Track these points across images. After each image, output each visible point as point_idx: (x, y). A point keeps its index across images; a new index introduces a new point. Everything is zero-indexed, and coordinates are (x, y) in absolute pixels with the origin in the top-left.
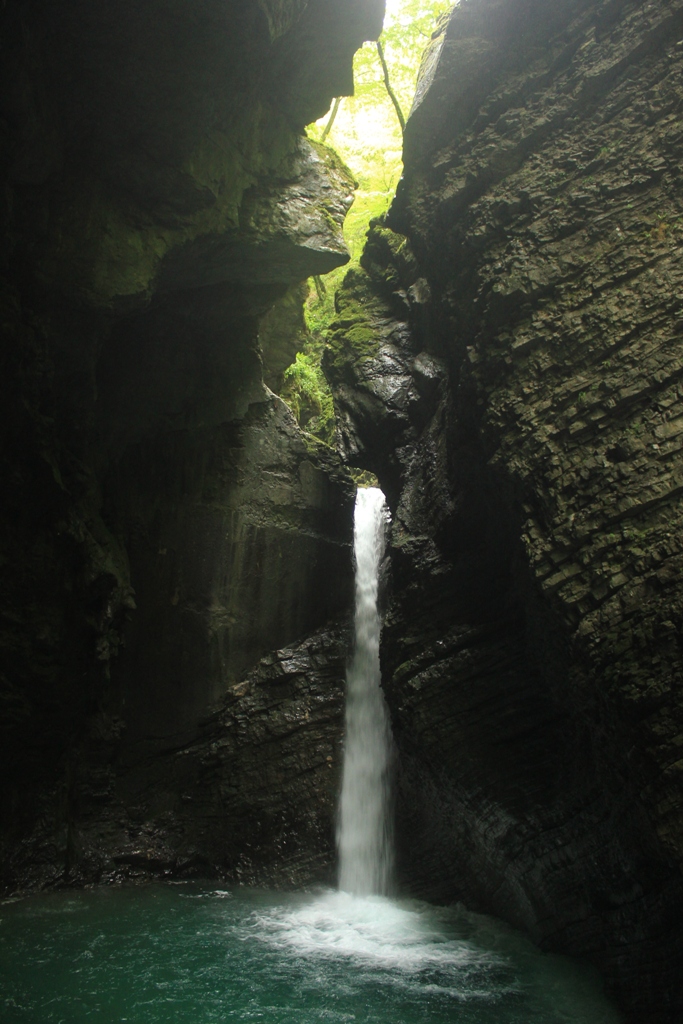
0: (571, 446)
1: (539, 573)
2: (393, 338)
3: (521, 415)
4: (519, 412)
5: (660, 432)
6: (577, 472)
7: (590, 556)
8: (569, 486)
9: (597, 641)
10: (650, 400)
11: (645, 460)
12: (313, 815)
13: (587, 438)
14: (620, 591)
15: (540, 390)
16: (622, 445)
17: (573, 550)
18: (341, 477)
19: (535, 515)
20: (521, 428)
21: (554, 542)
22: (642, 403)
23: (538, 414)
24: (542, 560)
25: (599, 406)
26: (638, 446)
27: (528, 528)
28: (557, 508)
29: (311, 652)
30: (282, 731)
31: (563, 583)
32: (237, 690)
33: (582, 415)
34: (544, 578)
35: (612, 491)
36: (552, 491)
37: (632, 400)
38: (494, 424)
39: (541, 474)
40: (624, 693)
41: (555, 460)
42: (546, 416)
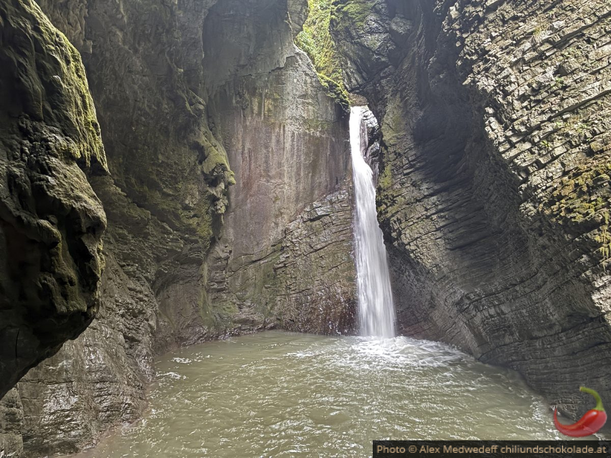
0: (525, 68)
1: (501, 149)
2: (376, 9)
3: (490, 51)
4: (487, 49)
5: (592, 55)
6: (529, 85)
7: (539, 137)
8: (523, 95)
9: (544, 188)
10: (583, 35)
11: (582, 74)
12: (339, 291)
13: (537, 63)
14: (560, 157)
15: (503, 33)
16: (565, 66)
17: (526, 134)
18: (342, 101)
19: (494, 115)
20: (489, 60)
21: (513, 130)
22: (578, 37)
23: (502, 49)
24: (504, 141)
25: (547, 41)
26: (577, 65)
27: (490, 122)
28: (513, 109)
29: (331, 203)
30: (319, 247)
31: (519, 154)
32: (292, 226)
33: (534, 48)
34: (504, 152)
35: (557, 95)
36: (509, 98)
37: (571, 36)
38: (469, 58)
39: (501, 88)
40: (571, 218)
41: (513, 79)
42: (507, 50)
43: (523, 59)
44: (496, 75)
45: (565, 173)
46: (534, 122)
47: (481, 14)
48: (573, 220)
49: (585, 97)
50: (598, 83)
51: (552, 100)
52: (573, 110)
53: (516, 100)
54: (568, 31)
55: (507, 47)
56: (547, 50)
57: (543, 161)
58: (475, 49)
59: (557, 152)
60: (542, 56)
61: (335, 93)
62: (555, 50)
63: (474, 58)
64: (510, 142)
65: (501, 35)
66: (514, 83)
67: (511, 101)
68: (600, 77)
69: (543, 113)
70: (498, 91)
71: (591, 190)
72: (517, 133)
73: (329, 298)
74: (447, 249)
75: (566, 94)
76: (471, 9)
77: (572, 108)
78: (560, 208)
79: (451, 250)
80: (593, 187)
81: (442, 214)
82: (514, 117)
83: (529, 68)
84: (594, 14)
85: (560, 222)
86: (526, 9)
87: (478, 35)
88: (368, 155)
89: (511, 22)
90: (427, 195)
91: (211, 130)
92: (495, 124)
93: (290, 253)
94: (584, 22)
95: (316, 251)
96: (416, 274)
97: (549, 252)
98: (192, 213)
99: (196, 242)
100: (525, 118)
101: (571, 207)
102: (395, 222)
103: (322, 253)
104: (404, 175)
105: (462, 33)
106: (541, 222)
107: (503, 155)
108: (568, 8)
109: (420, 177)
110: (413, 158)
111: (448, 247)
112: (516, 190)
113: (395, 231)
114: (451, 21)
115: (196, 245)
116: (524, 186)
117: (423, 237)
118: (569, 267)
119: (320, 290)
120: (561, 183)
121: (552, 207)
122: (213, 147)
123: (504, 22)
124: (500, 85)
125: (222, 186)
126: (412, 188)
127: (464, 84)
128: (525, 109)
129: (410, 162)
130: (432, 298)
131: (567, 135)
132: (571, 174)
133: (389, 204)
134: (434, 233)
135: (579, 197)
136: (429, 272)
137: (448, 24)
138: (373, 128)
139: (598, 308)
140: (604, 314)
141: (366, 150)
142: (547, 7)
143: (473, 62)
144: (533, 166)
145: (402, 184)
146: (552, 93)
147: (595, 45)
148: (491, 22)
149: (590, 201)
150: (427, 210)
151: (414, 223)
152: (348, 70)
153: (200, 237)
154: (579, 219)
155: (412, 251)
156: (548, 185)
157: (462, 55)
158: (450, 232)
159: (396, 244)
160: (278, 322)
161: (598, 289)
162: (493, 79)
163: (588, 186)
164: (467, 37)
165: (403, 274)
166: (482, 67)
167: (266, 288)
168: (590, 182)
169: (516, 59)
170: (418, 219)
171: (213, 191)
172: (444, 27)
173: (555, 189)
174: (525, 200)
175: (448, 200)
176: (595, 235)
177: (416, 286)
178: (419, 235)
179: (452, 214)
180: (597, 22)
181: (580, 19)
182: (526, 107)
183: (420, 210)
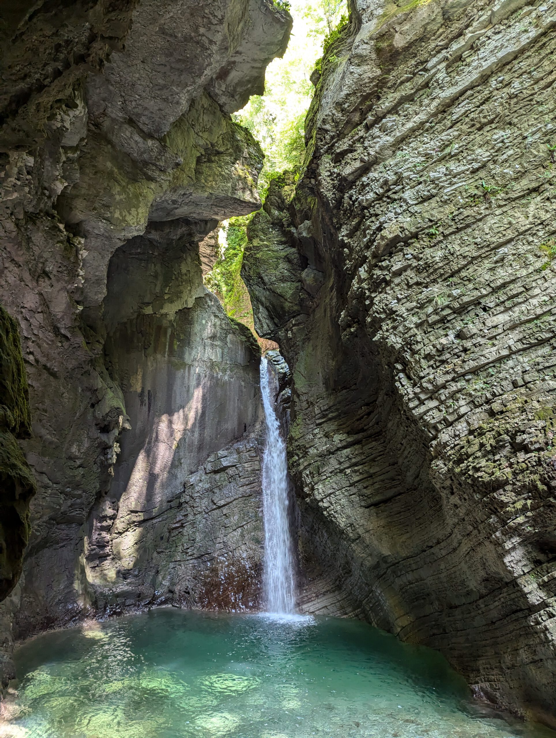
1: (411, 405)
5: (488, 322)
6: (434, 346)
7: (445, 396)
8: (429, 354)
9: (452, 445)
10: (480, 303)
11: (479, 339)
12: (244, 555)
13: (439, 325)
14: (466, 416)
15: (408, 296)
16: (464, 330)
17: (434, 392)
18: (252, 344)
19: (403, 371)
20: (396, 320)
21: (421, 387)
22: (475, 305)
23: (408, 310)
24: (413, 398)
25: (448, 307)
26: (475, 331)
27: (400, 378)
28: (421, 367)
29: (238, 452)
30: (222, 502)
31: (428, 411)
32: (193, 479)
33: (436, 312)
34: (414, 408)
35: (459, 357)
36: (417, 357)
37: (469, 303)
38: (378, 316)
39: (409, 347)
40: (478, 477)
41: (419, 338)
42: (413, 312)
43: (427, 321)
44: (403, 335)
45: (471, 432)
46: (440, 381)
47: (388, 278)
48: (480, 479)
49: (483, 361)
50: (495, 348)
51: (455, 361)
52: (475, 372)
53: (423, 358)
54: (466, 299)
55: (412, 309)
56: (448, 315)
57: (450, 418)
58: (383, 308)
59: (463, 410)
60: (443, 320)
61: (245, 336)
62: (456, 315)
63: (383, 316)
64: (419, 399)
65: (406, 297)
66: (420, 342)
67: (418, 359)
68: (496, 342)
69: (447, 373)
70: (406, 349)
71: (495, 450)
72: (424, 390)
73: (233, 564)
74: (361, 506)
75: (466, 357)
76: (377, 272)
77: (473, 370)
78: (468, 466)
79: (366, 507)
80: (495, 447)
81: (356, 468)
82: (422, 374)
83: (432, 329)
84: (488, 285)
85: (469, 481)
86: (428, 277)
87: (385, 295)
88: (279, 401)
89: (415, 287)
90: (340, 448)
91: (107, 369)
92: (405, 381)
93: (189, 509)
94: (480, 291)
95: (219, 507)
96: (330, 534)
97: (462, 512)
98: (78, 462)
99: (80, 496)
100: (431, 377)
101: (477, 466)
102: (307, 475)
103: (225, 511)
104: (317, 425)
105: (371, 293)
106: (452, 480)
107: (414, 411)
108: (465, 279)
109: (333, 427)
110: (326, 408)
111: (363, 504)
112: (427, 447)
113: (307, 485)
114: (361, 281)
115: (79, 501)
116: (434, 443)
117: (337, 493)
118: (481, 527)
119: (222, 555)
120: (468, 442)
121: (461, 465)
122: (109, 389)
123: (409, 286)
124: (407, 343)
125: (116, 432)
126: (325, 439)
127: (374, 339)
128: (431, 368)
129: (322, 412)
130: (347, 563)
131: (470, 395)
132: (476, 434)
133: (301, 456)
134: (348, 488)
135: (484, 456)
136: (343, 533)
137: (358, 283)
138: (285, 374)
139: (510, 572)
140: (516, 578)
141: (277, 395)
142: (446, 276)
143: (382, 320)
144: (441, 423)
145: (315, 435)
146: (454, 354)
147: (491, 313)
148: (398, 285)
149: (495, 461)
150: (340, 463)
151: (327, 478)
152: (260, 315)
153: (84, 491)
154: (487, 478)
155: (326, 508)
156: (456, 443)
157: (371, 313)
158: (365, 488)
159: (308, 500)
160: (170, 595)
161: (508, 552)
162: (400, 337)
163: (491, 445)
164: (375, 297)
165: (316, 535)
166: (391, 326)
167: (159, 553)
168: (492, 442)
169: (420, 321)
170: (331, 473)
171: (104, 437)
172: (354, 285)
173: (463, 447)
174: (436, 457)
175: (363, 453)
176: (501, 495)
177: (329, 548)
178: (333, 491)
179: (366, 468)
180: (491, 292)
181: (477, 289)
182: (432, 366)
183: (333, 463)
